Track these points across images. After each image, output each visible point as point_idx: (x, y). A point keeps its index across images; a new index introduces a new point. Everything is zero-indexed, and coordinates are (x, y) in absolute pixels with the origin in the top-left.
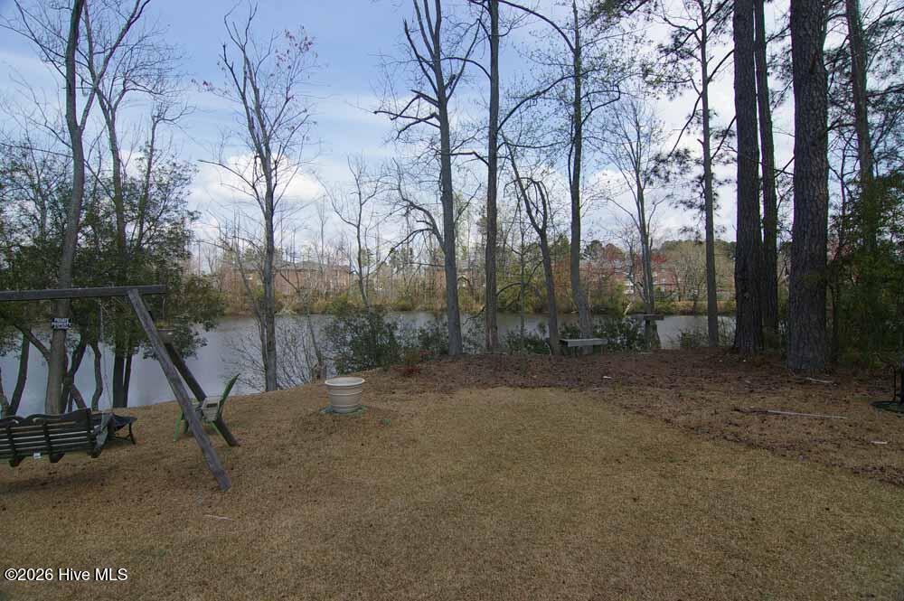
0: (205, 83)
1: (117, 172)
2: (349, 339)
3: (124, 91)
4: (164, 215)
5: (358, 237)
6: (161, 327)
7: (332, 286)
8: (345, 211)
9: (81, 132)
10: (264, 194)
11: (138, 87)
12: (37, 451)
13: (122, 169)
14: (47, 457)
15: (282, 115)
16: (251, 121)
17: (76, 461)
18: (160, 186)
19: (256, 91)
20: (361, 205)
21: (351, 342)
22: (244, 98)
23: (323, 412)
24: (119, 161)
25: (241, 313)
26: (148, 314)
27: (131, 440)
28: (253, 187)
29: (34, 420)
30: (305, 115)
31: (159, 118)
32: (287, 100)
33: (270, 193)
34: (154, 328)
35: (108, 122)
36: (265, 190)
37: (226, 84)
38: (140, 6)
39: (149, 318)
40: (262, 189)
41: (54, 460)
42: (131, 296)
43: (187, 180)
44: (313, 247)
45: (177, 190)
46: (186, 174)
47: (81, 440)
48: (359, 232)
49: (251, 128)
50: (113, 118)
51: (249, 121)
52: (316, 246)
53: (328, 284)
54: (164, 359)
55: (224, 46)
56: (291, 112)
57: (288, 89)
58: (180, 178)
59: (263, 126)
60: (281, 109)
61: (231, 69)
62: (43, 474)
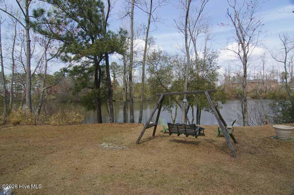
0: (221, 24)
1: (196, 58)
2: (281, 109)
3: (198, 34)
4: (210, 68)
5: (285, 67)
6: (214, 102)
7: (268, 88)
8: (278, 56)
9: (189, 49)
10: (243, 56)
11: (202, 32)
12: (183, 133)
13: (198, 57)
14: (185, 135)
15: (249, 26)
16: (237, 31)
17: (191, 138)
18: (209, 59)
19: (239, 20)
20: (286, 53)
21: (282, 111)
22: (235, 24)
23: (272, 138)
24: (197, 54)
25: (231, 98)
26: (210, 98)
27: (203, 135)
28: (239, 54)
29: (183, 125)
30: (259, 23)
31: (208, 39)
32: (251, 20)
33: (245, 56)
34: (212, 103)
35: (194, 45)
36: (243, 54)
37: (228, 22)
38: (202, 7)
39: (211, 100)
40: (242, 54)
41: (187, 136)
42: (205, 93)
43: (217, 57)
44: (259, 73)
45: (214, 60)
46: (217, 55)
47: (193, 132)
48: (285, 65)
49: (237, 34)
50: (195, 43)
51: (237, 32)
52: (261, 73)
53: (266, 87)
54: (215, 112)
55: (228, 9)
56: (253, 24)
57: (252, 15)
58: (215, 56)
59: (242, 32)
60: (249, 24)
61: (230, 17)
62: (184, 139)
